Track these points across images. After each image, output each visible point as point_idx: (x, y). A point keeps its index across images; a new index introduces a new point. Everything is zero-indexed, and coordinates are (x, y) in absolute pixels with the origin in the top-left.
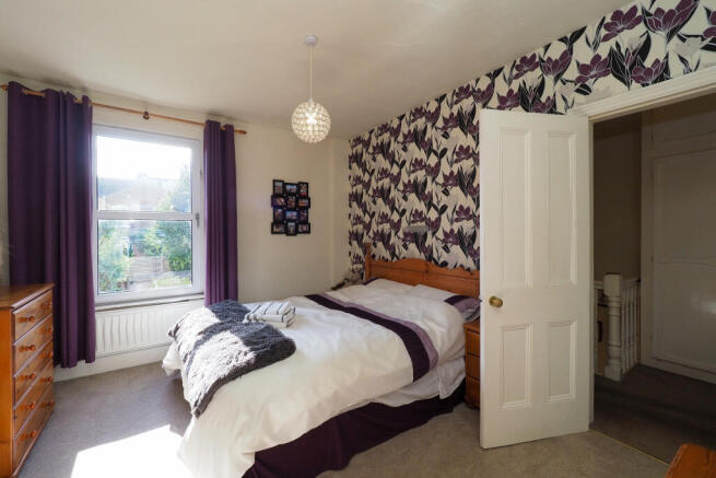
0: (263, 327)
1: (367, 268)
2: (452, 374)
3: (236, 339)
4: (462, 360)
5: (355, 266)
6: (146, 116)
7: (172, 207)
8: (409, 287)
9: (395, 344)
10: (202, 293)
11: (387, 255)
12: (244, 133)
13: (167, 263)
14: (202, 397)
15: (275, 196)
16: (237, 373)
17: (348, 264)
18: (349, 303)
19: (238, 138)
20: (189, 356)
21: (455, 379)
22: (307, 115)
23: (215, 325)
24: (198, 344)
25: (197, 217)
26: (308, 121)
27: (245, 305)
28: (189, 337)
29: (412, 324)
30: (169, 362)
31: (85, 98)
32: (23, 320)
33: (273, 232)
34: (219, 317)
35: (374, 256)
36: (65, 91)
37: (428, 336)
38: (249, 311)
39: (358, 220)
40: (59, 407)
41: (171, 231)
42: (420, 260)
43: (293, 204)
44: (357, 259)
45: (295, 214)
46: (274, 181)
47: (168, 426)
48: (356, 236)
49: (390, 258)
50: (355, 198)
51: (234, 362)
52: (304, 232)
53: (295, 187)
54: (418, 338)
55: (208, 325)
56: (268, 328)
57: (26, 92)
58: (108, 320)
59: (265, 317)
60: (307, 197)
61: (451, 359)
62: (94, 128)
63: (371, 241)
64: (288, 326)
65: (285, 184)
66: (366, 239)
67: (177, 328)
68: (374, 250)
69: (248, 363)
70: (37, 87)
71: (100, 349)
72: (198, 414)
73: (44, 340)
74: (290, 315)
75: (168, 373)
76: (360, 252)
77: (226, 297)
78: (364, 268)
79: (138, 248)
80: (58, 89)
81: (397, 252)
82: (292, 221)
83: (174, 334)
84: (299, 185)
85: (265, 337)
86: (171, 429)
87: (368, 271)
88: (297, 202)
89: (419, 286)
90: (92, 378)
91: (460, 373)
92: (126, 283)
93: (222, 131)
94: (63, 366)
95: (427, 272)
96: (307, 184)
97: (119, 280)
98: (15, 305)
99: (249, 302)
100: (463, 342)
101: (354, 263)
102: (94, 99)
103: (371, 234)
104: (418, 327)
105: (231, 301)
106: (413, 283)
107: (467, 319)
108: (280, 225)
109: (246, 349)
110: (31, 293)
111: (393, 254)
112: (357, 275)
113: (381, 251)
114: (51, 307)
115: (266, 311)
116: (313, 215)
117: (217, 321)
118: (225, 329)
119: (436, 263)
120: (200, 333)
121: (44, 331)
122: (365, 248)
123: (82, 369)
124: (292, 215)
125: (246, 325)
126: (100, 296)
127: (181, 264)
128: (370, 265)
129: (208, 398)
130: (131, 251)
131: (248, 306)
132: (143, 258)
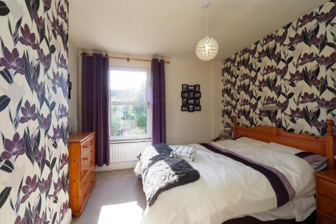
0: (180, 160)
1: (235, 130)
2: (305, 206)
3: (167, 166)
4: (313, 198)
5: (226, 129)
6: (128, 60)
7: (138, 99)
8: (264, 144)
9: (263, 181)
10: (150, 138)
11: (248, 123)
12: (169, 62)
13: (136, 123)
14: (152, 196)
15: (183, 92)
16: (169, 186)
17: (222, 128)
18: (225, 150)
19: (166, 66)
20: (145, 171)
21: (308, 209)
22: (206, 44)
23: (157, 156)
24: (150, 165)
25: (148, 104)
26: (206, 48)
27: (170, 146)
28: (146, 160)
29: (272, 168)
30: (137, 170)
31: (106, 55)
32: (84, 147)
33: (182, 110)
34: (158, 152)
35: (238, 124)
36: (100, 53)
37: (286, 179)
38: (172, 150)
39: (228, 103)
40: (97, 183)
41: (138, 110)
42: (272, 127)
43: (192, 96)
44: (228, 125)
45: (193, 101)
46: (183, 85)
47: (136, 202)
48: (226, 112)
49: (249, 125)
50: (227, 91)
51: (167, 180)
52: (197, 110)
53: (193, 87)
54: (279, 179)
55: (154, 155)
56: (183, 161)
57: (88, 55)
58: (114, 148)
59: (180, 154)
60: (199, 92)
61: (305, 195)
62: (109, 67)
63: (237, 115)
64: (193, 161)
65: (188, 86)
66: (233, 114)
67: (140, 155)
68: (238, 121)
69: (175, 181)
70: (90, 53)
71: (111, 160)
72: (150, 205)
73: (92, 155)
74: (194, 155)
75: (137, 175)
76: (229, 121)
77: (161, 142)
78: (232, 130)
79: (126, 117)
80: (97, 53)
81: (255, 122)
82: (191, 104)
83: (139, 157)
84: (195, 86)
85: (182, 167)
86: (138, 203)
87: (236, 132)
88: (194, 95)
89: (271, 143)
90: (108, 172)
91: (312, 206)
92: (122, 131)
93: (159, 63)
94: (98, 166)
95: (278, 134)
96: (199, 85)
97: (119, 129)
98: (81, 141)
99: (172, 145)
100: (314, 185)
101: (225, 127)
102: (109, 55)
103: (237, 111)
104: (277, 170)
105: (163, 144)
106: (268, 141)
107: (316, 169)
108: (186, 107)
109: (173, 173)
110: (87, 135)
111: (252, 123)
112: (227, 134)
113: (243, 120)
114: (94, 142)
115: (181, 151)
116: (202, 101)
117: (157, 154)
118: (161, 159)
119: (285, 129)
120: (150, 159)
121: (91, 151)
122: (233, 119)
123: (105, 168)
124: (191, 101)
125: (172, 158)
126: (111, 138)
127: (141, 124)
128: (236, 129)
129: (155, 198)
130: (124, 118)
131: (172, 147)
132: (128, 121)
